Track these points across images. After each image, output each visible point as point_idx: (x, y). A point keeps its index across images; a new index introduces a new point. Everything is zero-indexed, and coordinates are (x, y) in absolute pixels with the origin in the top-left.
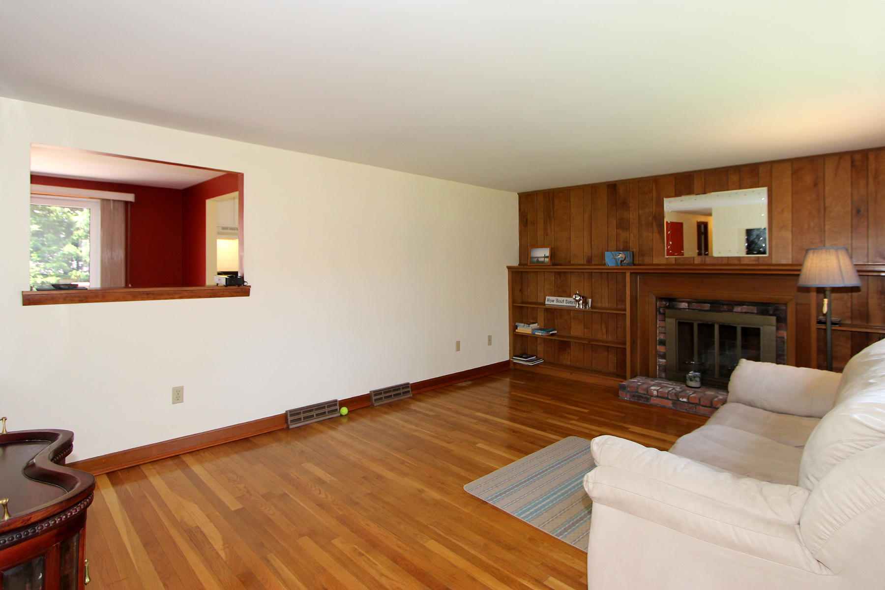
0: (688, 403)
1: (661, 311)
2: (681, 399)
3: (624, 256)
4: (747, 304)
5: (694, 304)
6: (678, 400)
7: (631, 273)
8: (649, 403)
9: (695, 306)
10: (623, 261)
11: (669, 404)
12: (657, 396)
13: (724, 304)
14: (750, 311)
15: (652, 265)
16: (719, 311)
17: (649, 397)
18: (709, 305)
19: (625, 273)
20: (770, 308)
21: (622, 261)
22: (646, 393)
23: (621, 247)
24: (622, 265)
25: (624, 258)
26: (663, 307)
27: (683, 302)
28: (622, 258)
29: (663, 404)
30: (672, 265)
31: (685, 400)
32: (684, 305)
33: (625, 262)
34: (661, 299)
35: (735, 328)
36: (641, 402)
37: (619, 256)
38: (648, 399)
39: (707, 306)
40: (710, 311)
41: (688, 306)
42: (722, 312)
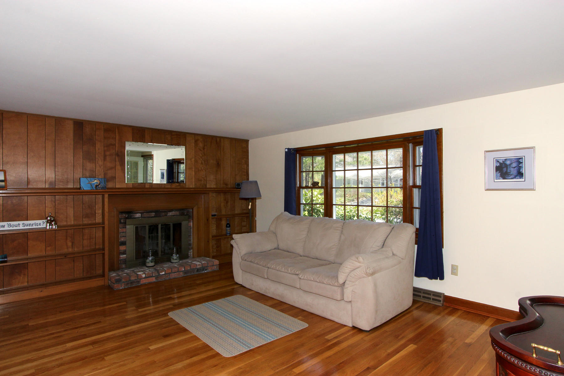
0: (165, 274)
1: (122, 221)
2: (161, 274)
3: (99, 182)
4: (174, 210)
5: (145, 213)
6: (159, 274)
7: (109, 195)
8: (139, 284)
9: (145, 215)
10: (98, 185)
11: (153, 280)
12: (145, 278)
13: (162, 212)
14: (176, 214)
15: (116, 188)
16: (160, 216)
17: (139, 280)
18: (154, 213)
19: (104, 195)
20: (185, 211)
21: (96, 186)
22: (137, 278)
23: (88, 175)
24: (97, 189)
25: (98, 184)
26: (124, 218)
27: (138, 213)
28: (97, 183)
29: (149, 281)
30: (130, 188)
31: (163, 273)
32: (138, 215)
33: (99, 186)
34: (122, 213)
35: (170, 224)
36: (134, 286)
37: (94, 182)
38: (139, 282)
39: (153, 214)
40: (155, 217)
41: (141, 215)
42: (161, 217)
